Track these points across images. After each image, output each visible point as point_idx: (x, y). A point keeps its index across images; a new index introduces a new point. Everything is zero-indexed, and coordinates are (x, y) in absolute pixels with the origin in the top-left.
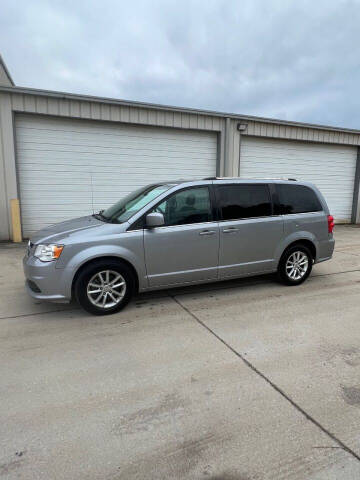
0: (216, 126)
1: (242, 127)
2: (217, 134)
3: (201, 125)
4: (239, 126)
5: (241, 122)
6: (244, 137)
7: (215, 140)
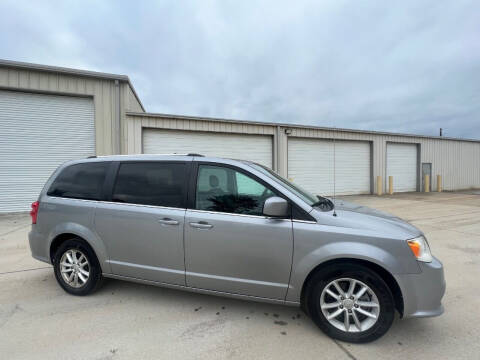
0: (271, 132)
1: (288, 132)
2: (272, 136)
3: (261, 131)
5: (287, 128)
6: (290, 138)
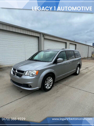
0: (38, 35)
1: (44, 36)
2: (38, 37)
4: (43, 36)
5: (44, 35)
6: (45, 39)
7: (38, 39)
